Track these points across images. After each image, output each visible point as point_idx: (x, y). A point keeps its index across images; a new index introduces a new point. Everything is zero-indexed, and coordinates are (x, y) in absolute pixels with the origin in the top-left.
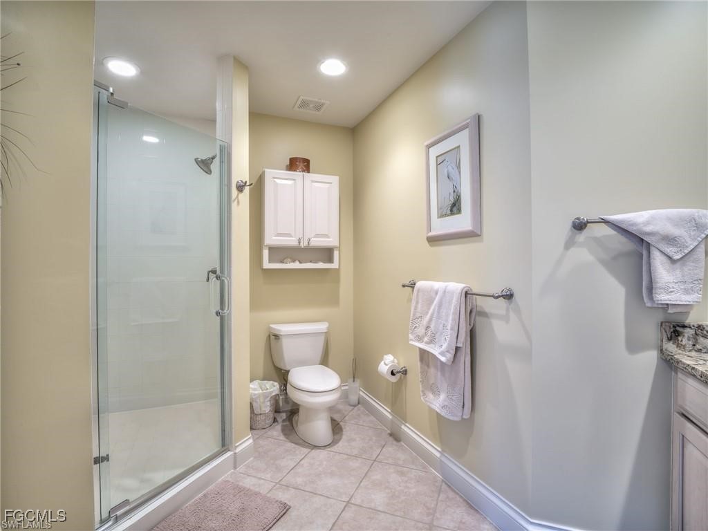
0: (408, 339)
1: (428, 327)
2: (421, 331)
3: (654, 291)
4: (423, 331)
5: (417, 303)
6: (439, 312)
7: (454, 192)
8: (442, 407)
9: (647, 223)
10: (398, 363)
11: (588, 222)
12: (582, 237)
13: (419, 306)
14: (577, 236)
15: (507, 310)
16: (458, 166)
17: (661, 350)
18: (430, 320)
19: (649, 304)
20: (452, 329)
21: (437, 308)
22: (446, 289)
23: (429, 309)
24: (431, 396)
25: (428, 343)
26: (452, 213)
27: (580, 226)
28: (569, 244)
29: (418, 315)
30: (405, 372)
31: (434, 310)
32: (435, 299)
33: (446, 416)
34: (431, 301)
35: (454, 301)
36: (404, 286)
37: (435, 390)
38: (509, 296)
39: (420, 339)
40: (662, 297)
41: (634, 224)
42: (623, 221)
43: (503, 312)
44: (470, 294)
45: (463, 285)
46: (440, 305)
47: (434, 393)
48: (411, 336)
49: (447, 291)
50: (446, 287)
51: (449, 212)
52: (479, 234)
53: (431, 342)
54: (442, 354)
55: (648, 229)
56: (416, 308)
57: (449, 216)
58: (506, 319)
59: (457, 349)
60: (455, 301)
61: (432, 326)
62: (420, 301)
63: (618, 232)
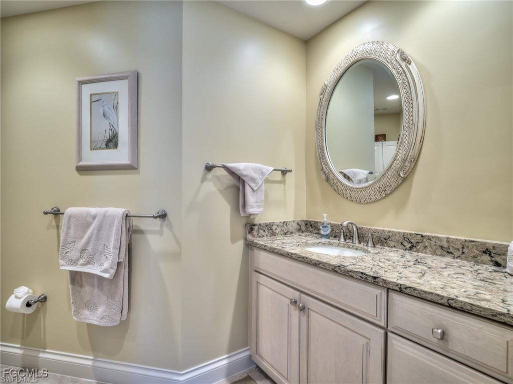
0: (58, 265)
1: (83, 250)
2: (74, 254)
3: (246, 207)
4: (77, 254)
5: (69, 228)
6: (98, 235)
7: (111, 129)
8: (101, 319)
9: (244, 170)
10: (33, 293)
11: (217, 166)
12: (210, 175)
13: (72, 231)
14: (208, 175)
15: (162, 226)
16: (116, 108)
17: (246, 239)
18: (87, 243)
19: (242, 215)
20: (115, 248)
21: (96, 231)
22: (105, 213)
23: (84, 232)
24: (87, 312)
25: (83, 265)
26: (107, 146)
27: (209, 168)
28: (204, 179)
29: (71, 240)
30: (44, 300)
31: (92, 234)
32: (92, 223)
33: (107, 325)
34: (87, 225)
35: (115, 224)
36: (46, 213)
37: (91, 306)
38: (163, 216)
39: (74, 262)
40: (251, 210)
41: (239, 170)
42: (233, 168)
43: (158, 228)
44: (130, 216)
45: (124, 210)
46: (100, 229)
47: (89, 308)
48: (61, 262)
49: (107, 215)
50: (106, 211)
51: (104, 146)
52: (136, 167)
53: (88, 263)
54: (105, 271)
55: (245, 173)
56: (67, 234)
57: (103, 149)
58: (160, 233)
59: (119, 263)
60: (117, 223)
61: (90, 248)
62: (72, 227)
63: (229, 174)
